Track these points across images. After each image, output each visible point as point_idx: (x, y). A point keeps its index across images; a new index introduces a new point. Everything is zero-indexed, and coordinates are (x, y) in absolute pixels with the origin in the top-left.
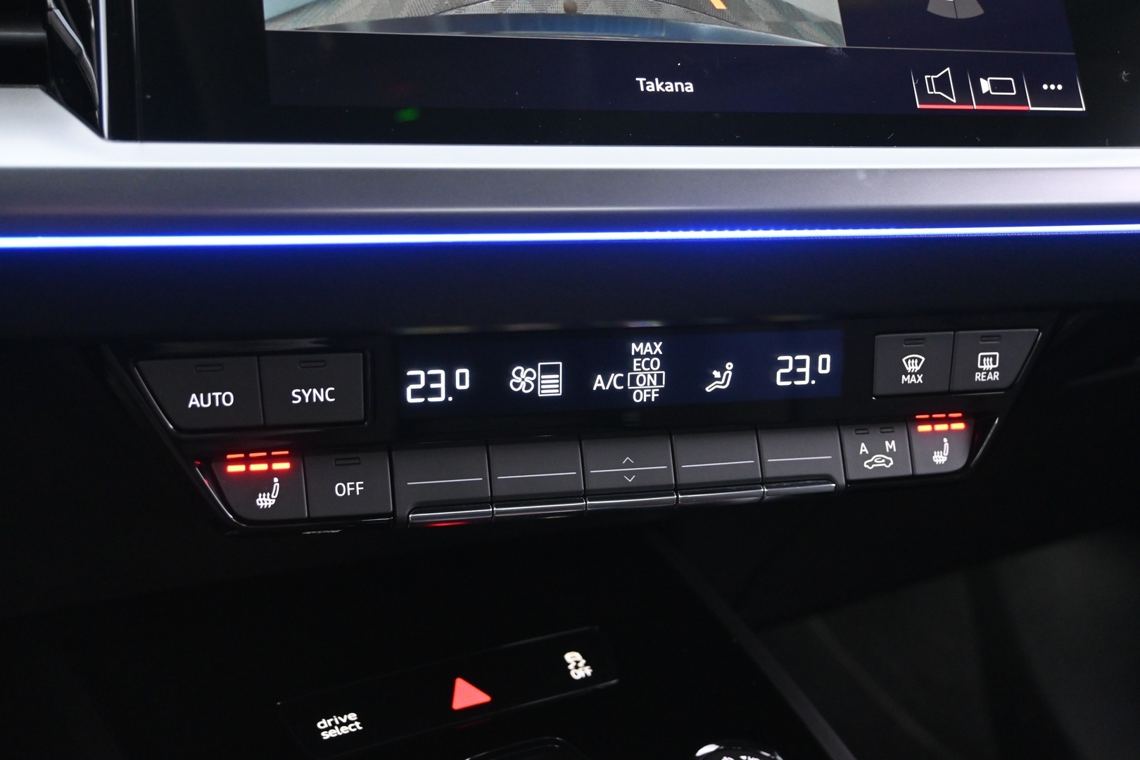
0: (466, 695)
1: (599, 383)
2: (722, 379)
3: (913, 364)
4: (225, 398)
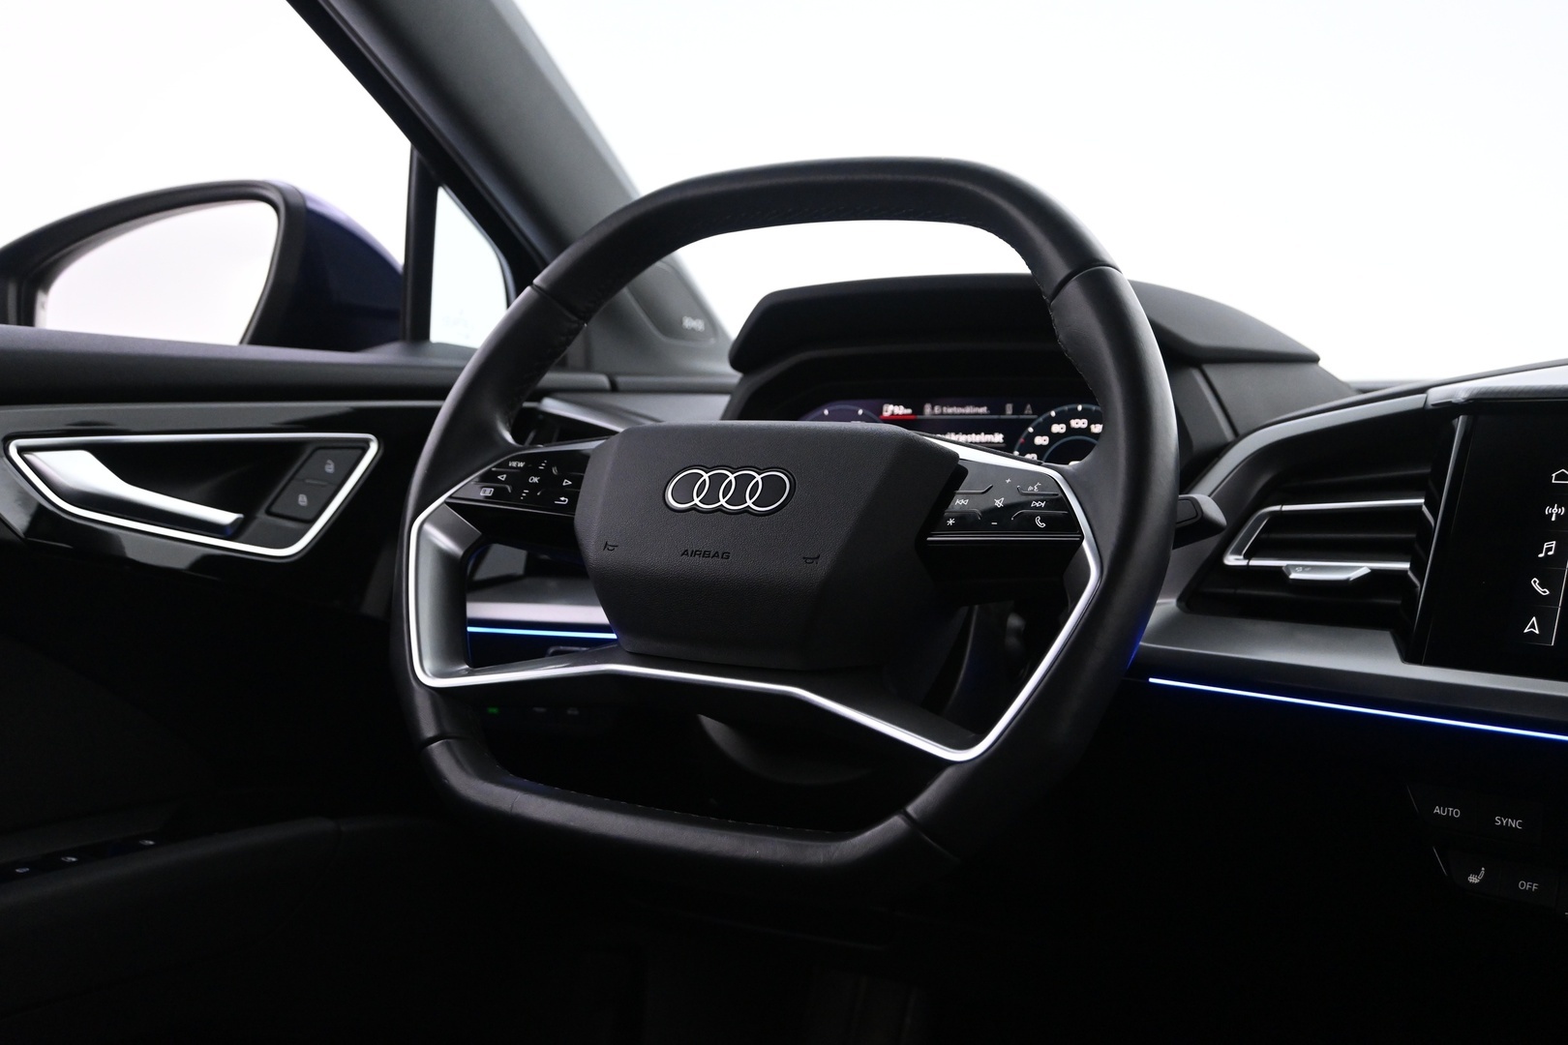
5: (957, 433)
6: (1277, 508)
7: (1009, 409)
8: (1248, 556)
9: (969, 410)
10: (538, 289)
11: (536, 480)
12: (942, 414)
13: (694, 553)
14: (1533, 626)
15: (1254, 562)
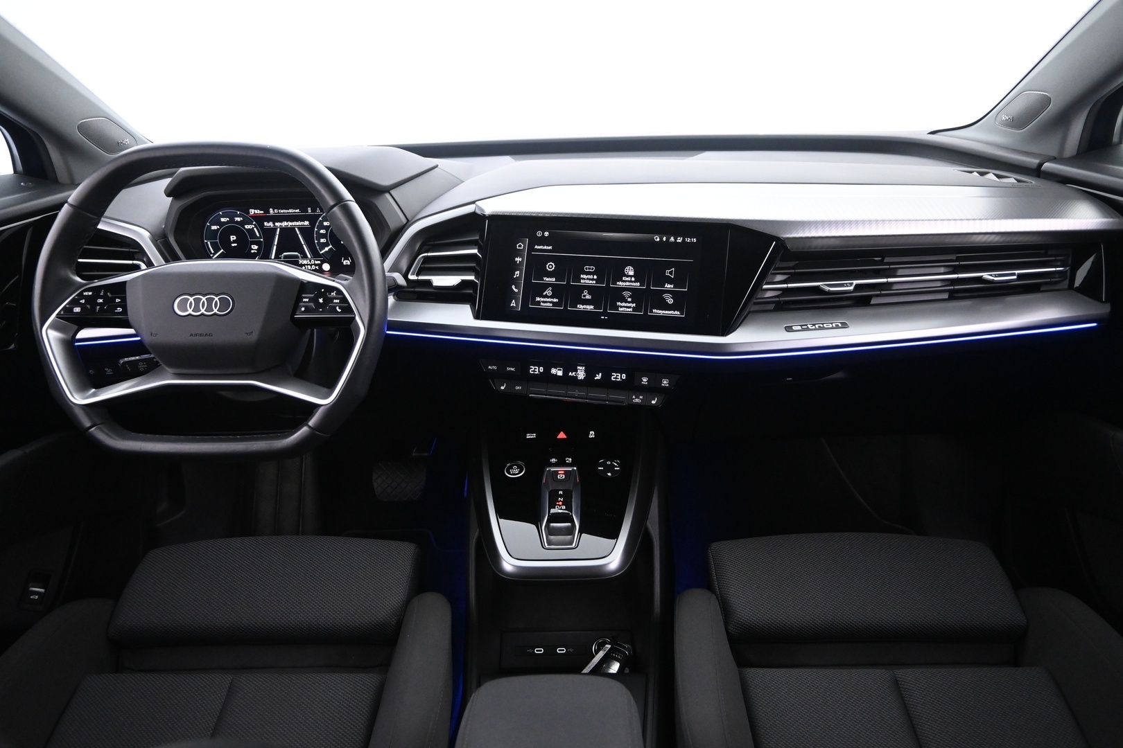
0: (562, 435)
1: (570, 374)
2: (598, 377)
3: (645, 380)
4: (495, 368)
5: (287, 222)
6: (426, 254)
7: (310, 211)
8: (417, 275)
9: (290, 211)
10: (71, 205)
11: (101, 301)
12: (279, 213)
13: (196, 335)
14: (513, 304)
15: (421, 278)
